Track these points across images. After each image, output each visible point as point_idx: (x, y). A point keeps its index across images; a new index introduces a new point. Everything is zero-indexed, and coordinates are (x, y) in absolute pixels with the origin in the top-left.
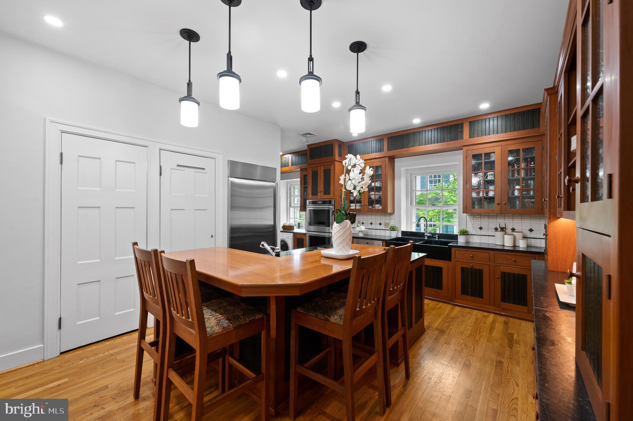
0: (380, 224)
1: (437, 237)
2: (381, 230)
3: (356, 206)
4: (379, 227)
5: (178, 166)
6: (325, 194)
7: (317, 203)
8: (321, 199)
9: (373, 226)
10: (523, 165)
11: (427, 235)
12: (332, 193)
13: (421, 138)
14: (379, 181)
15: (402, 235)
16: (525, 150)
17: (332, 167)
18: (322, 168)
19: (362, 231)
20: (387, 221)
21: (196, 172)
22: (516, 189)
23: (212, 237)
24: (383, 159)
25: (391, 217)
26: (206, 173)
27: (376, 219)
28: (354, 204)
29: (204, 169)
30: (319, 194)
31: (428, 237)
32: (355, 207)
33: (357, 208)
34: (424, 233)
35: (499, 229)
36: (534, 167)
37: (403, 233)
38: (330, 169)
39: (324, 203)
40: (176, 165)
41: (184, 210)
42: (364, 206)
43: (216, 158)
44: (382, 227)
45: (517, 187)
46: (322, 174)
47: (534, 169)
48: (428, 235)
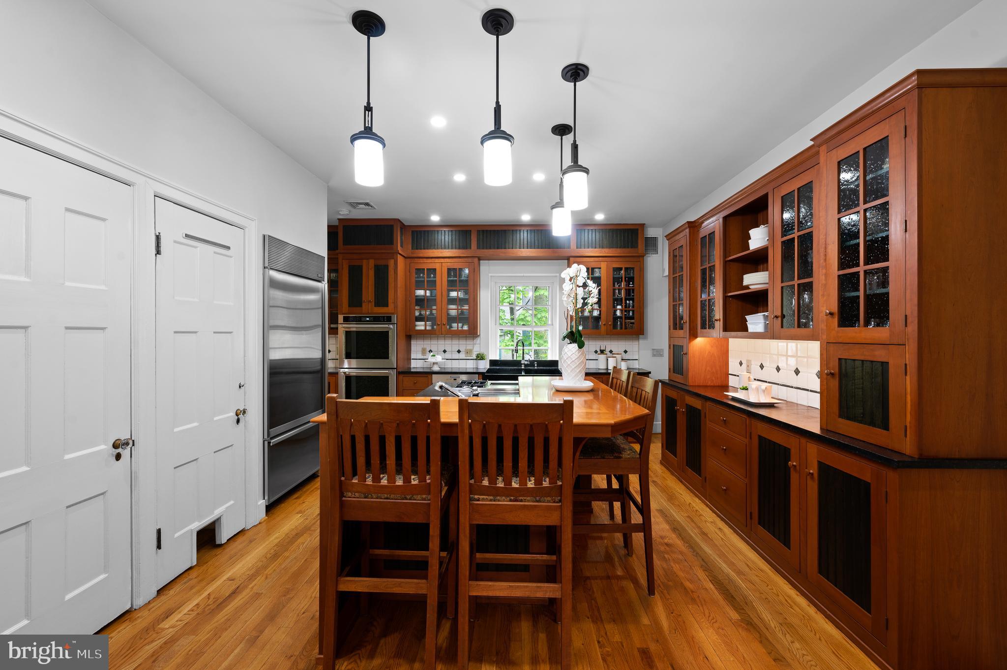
0: (459, 351)
1: (536, 365)
2: (460, 359)
3: (426, 326)
4: (457, 356)
5: (187, 236)
6: (377, 304)
7: (363, 320)
8: (368, 313)
9: (448, 356)
10: (623, 284)
11: (524, 364)
12: (391, 305)
13: (515, 237)
14: (463, 289)
15: (490, 365)
16: (626, 269)
17: (391, 263)
18: (372, 263)
19: (437, 363)
20: (469, 347)
21: (215, 253)
22: (618, 309)
23: (240, 387)
24: (470, 260)
25: (474, 341)
26: (231, 257)
27: (452, 345)
28: (423, 323)
29: (228, 248)
30: (364, 305)
31: (526, 365)
32: (426, 328)
33: (428, 328)
34: (521, 361)
35: (599, 352)
36: (633, 288)
37: (493, 363)
38: (388, 266)
39: (376, 319)
40: (184, 236)
41: (196, 332)
42: (441, 325)
43: (246, 227)
44: (462, 355)
45: (619, 307)
46: (372, 273)
47: (633, 290)
48: (526, 363)
